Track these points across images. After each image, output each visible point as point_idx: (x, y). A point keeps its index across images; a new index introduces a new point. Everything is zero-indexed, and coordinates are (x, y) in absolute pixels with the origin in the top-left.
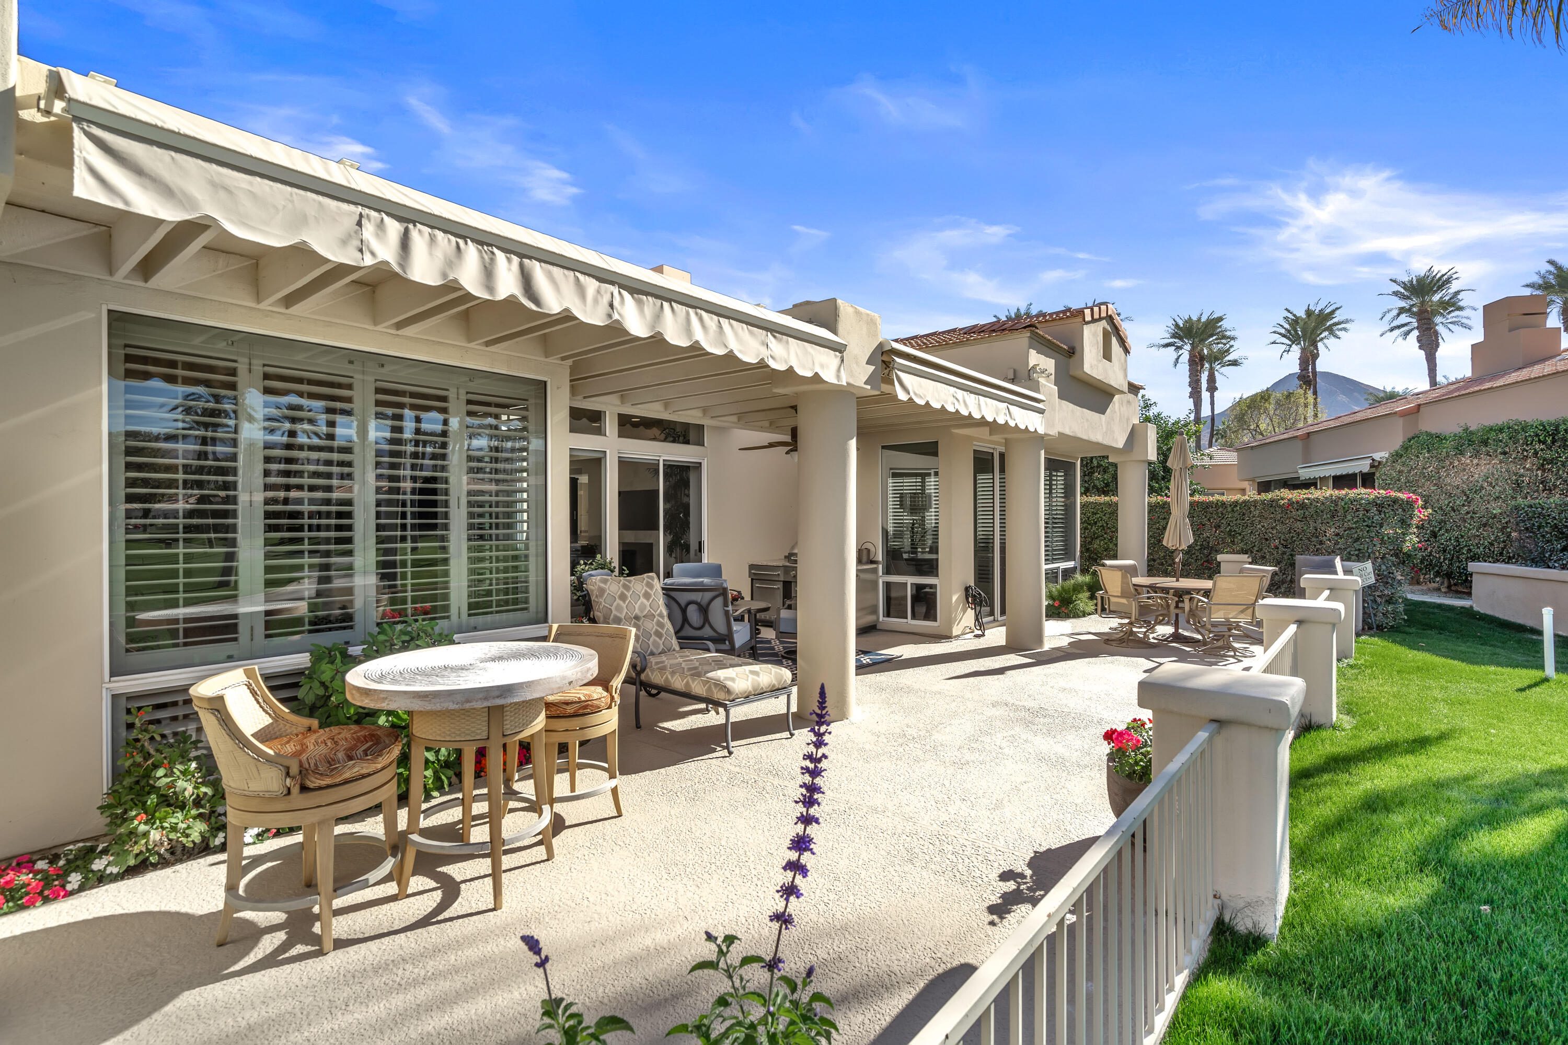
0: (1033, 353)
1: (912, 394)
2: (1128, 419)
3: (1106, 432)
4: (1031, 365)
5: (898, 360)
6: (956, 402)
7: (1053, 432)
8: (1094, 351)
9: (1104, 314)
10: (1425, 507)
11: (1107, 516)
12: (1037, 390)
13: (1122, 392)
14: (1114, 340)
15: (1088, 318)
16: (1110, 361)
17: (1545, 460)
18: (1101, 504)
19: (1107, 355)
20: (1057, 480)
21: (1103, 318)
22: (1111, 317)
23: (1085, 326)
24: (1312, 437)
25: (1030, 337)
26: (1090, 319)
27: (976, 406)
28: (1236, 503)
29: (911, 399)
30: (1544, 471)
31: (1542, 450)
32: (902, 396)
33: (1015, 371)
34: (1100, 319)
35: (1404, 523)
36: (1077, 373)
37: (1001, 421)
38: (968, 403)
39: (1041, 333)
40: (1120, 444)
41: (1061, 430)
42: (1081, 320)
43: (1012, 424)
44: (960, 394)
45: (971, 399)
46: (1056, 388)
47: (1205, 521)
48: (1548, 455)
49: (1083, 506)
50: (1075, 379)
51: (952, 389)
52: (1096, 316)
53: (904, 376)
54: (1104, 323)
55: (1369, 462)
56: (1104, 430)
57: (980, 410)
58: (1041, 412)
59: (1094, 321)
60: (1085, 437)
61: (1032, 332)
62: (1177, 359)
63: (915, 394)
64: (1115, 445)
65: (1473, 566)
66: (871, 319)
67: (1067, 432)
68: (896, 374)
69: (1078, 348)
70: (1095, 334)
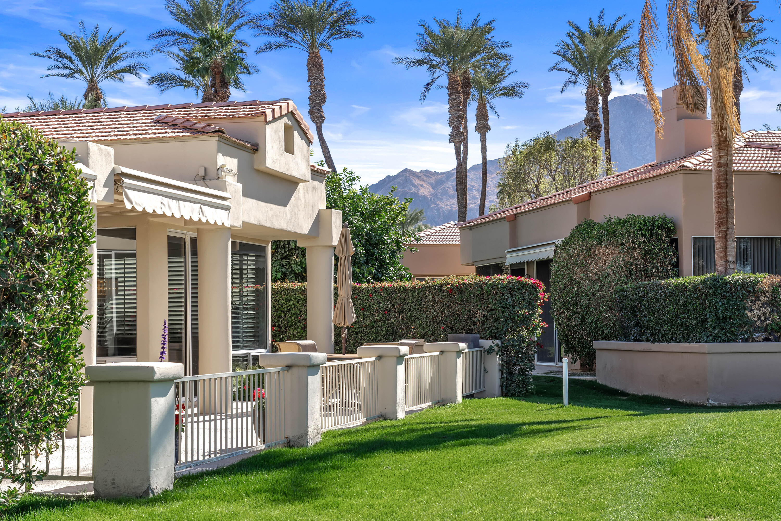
0: (220, 155)
1: (134, 203)
2: (313, 206)
3: (290, 220)
4: (219, 165)
5: (126, 180)
6: (163, 206)
7: (239, 224)
8: (276, 146)
9: (284, 112)
10: (546, 291)
11: (301, 302)
12: (223, 189)
13: (305, 181)
14: (296, 134)
15: (270, 118)
16: (292, 153)
17: (646, 251)
18: (294, 290)
19: (289, 149)
20: (247, 265)
21: (285, 115)
22: (292, 112)
23: (267, 126)
24: (520, 219)
25: (218, 140)
26: (271, 119)
27: (177, 208)
28: (414, 289)
29: (133, 207)
30: (646, 260)
31: (644, 242)
32: (128, 206)
33: (206, 169)
34: (281, 116)
35: (531, 306)
36: (261, 168)
37: (195, 219)
38: (171, 206)
39: (228, 137)
40: (305, 230)
41: (246, 220)
42: (263, 120)
43: (204, 220)
44: (165, 200)
45: (173, 203)
46: (240, 185)
47: (390, 307)
48: (648, 247)
49: (275, 293)
50: (258, 171)
51: (160, 198)
52: (277, 115)
53: (128, 191)
54: (285, 120)
55: (552, 248)
56: (289, 217)
57: (180, 212)
58: (227, 208)
59: (275, 119)
60: (269, 225)
61: (219, 136)
62: (429, 86)
63: (136, 203)
64: (299, 231)
65: (597, 344)
66: (108, 153)
67: (253, 221)
68: (125, 191)
69: (261, 146)
70: (276, 132)
